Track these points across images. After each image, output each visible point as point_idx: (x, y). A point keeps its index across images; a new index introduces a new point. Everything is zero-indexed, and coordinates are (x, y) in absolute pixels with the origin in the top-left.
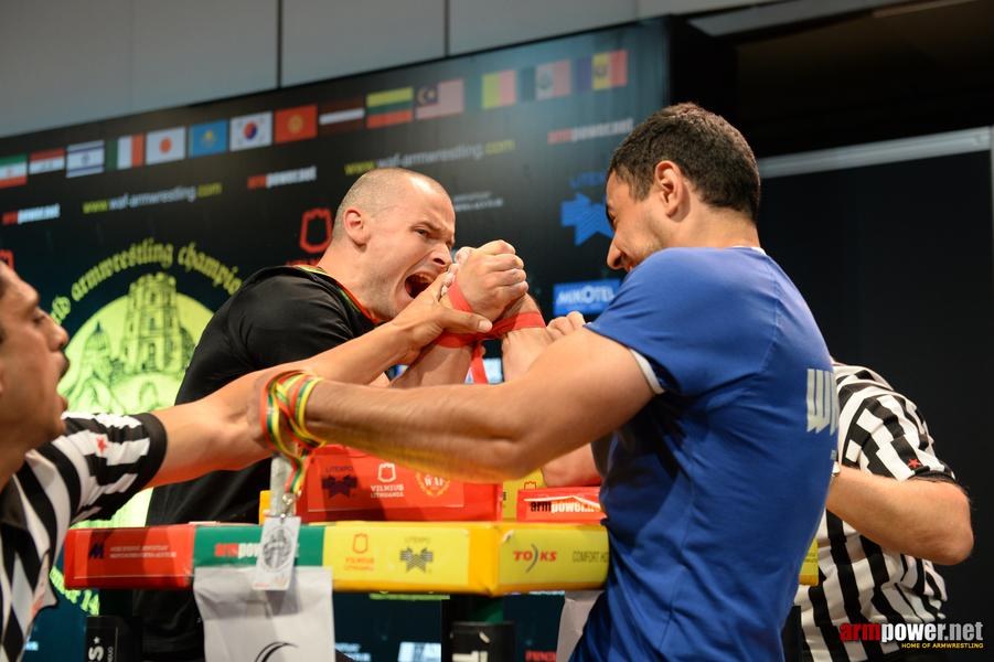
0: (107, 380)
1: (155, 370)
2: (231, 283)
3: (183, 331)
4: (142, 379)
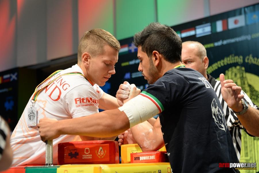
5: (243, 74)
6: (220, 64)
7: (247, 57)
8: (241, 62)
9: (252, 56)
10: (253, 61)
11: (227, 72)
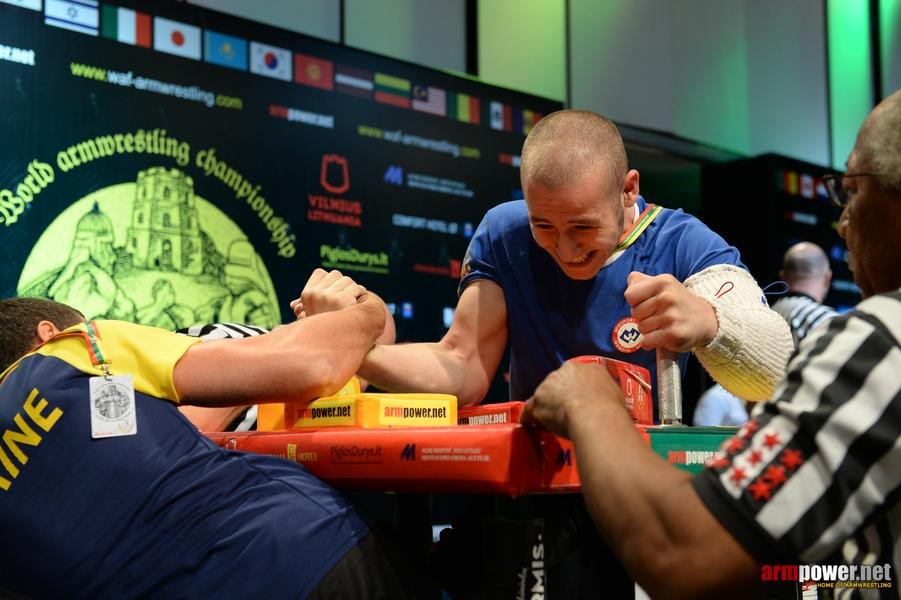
0: (110, 269)
1: (170, 268)
2: (254, 199)
3: (203, 235)
4: (155, 275)
5: (187, 195)
6: (123, 144)
7: (202, 154)
8: (183, 160)
9: (214, 155)
10: (215, 168)
11: (141, 175)
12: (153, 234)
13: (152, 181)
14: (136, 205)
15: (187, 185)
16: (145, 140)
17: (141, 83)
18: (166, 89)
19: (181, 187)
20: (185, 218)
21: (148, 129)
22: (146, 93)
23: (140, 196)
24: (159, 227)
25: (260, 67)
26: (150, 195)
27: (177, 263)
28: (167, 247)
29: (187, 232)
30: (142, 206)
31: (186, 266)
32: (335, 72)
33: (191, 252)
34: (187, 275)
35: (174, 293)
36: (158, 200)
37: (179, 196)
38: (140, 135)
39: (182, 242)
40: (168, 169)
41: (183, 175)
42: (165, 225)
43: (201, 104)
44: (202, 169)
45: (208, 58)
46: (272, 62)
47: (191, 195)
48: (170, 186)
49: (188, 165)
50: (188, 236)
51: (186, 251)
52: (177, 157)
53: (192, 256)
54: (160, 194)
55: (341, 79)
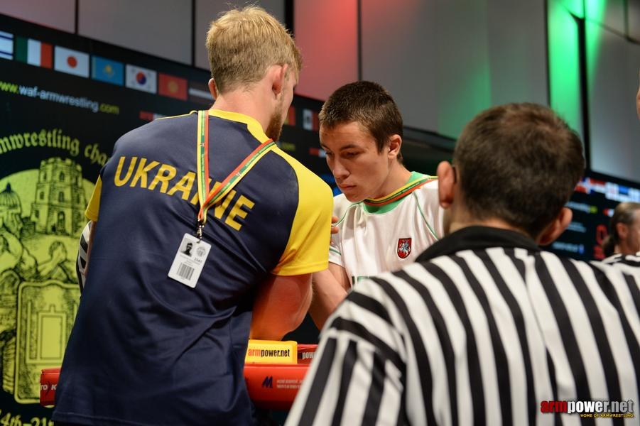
0: (18, 234)
5: (77, 179)
6: (29, 140)
7: (88, 147)
8: (74, 152)
9: (97, 148)
10: (98, 158)
11: (43, 163)
12: (51, 207)
13: (51, 168)
14: (39, 185)
15: (77, 171)
16: (46, 137)
17: (44, 95)
18: (62, 99)
19: (72, 173)
20: (76, 195)
21: (49, 129)
22: (48, 102)
23: (42, 179)
24: (56, 202)
25: (133, 83)
26: (49, 178)
27: (69, 230)
28: (61, 217)
29: (77, 205)
30: (43, 186)
31: (76, 231)
32: (189, 87)
33: (80, 221)
34: (76, 238)
35: (66, 252)
36: (55, 182)
37: (71, 179)
38: (42, 135)
39: (73, 213)
40: (63, 159)
41: (74, 163)
42: (60, 201)
43: (89, 110)
44: (89, 159)
45: (94, 76)
46: (142, 80)
47: (80, 179)
48: (64, 171)
49: (78, 156)
50: (77, 209)
51: (76, 220)
52: (71, 149)
53: (80, 224)
54: (57, 178)
55: (193, 92)
